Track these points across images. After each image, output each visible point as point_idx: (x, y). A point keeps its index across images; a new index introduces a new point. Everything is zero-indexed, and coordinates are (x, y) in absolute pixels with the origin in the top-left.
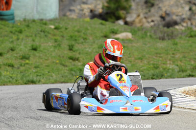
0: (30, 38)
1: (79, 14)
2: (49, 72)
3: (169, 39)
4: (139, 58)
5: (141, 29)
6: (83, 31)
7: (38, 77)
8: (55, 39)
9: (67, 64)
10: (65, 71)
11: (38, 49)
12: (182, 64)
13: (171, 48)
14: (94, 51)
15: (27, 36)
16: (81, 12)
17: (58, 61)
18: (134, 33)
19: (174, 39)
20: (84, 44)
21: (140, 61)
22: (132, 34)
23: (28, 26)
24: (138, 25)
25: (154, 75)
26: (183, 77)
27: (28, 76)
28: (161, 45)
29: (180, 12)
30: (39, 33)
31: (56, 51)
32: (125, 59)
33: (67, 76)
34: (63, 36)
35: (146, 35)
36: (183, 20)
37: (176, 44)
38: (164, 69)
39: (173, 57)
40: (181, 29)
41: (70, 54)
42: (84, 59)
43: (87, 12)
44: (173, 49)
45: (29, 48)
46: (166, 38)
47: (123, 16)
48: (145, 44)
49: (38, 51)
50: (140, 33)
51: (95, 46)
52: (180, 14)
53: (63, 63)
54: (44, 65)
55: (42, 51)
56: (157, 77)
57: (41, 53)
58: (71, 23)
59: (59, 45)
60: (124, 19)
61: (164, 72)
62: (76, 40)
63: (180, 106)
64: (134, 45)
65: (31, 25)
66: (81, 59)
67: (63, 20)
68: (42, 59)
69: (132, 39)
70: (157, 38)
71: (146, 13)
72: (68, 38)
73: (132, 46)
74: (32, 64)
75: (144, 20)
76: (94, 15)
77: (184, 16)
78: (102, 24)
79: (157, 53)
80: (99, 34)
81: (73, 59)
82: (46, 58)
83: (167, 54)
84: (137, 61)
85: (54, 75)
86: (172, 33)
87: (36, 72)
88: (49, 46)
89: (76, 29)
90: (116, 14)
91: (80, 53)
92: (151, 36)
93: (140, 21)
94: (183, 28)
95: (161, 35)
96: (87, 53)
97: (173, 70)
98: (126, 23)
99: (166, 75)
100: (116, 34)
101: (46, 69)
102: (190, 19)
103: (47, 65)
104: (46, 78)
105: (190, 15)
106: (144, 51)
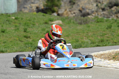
1: (29, 9)
2: (12, 45)
3: (84, 24)
4: (67, 36)
5: (68, 18)
6: (32, 20)
7: (6, 49)
8: (16, 25)
9: (23, 40)
10: (22, 45)
12: (93, 39)
13: (86, 29)
14: (39, 32)
16: (31, 9)
17: (17, 39)
18: (63, 20)
19: (87, 24)
20: (33, 28)
21: (67, 37)
22: (62, 21)
24: (66, 16)
25: (76, 46)
26: (94, 47)
28: (80, 27)
29: (91, 7)
30: (5, 22)
31: (16, 32)
33: (23, 48)
34: (20, 24)
35: (71, 22)
36: (93, 12)
37: (89, 27)
38: (82, 42)
39: (87, 35)
40: (92, 18)
41: (25, 34)
42: (33, 37)
43: (34, 8)
44: (87, 30)
47: (56, 10)
48: (70, 27)
49: (5, 33)
50: (67, 21)
51: (40, 29)
52: (91, 8)
53: (21, 39)
54: (9, 41)
55: (7, 33)
56: (78, 47)
58: (25, 16)
59: (18, 29)
60: (57, 12)
61: (82, 44)
62: (28, 26)
64: (63, 28)
66: (31, 37)
67: (20, 14)
68: (7, 37)
69: (62, 24)
70: (77, 23)
71: (70, 8)
72: (23, 24)
74: (2, 41)
75: (69, 13)
76: (38, 10)
77: (93, 10)
78: (43, 15)
79: (77, 33)
80: (42, 22)
81: (26, 37)
82: (10, 37)
83: (84, 33)
85: (15, 47)
86: (86, 20)
87: (4, 46)
88: (12, 29)
89: (28, 19)
90: (52, 9)
91: (30, 34)
92: (73, 22)
93: (67, 13)
94: (93, 17)
95: (80, 22)
96: (35, 33)
97: (87, 42)
98: (58, 15)
99: (83, 46)
100: (52, 21)
101: (10, 44)
102: (97, 12)
103: (11, 41)
104: (10, 49)
105: (97, 9)
106: (70, 31)
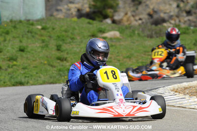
0: (17, 39)
1: (66, 13)
2: (37, 73)
3: (157, 37)
4: (128, 57)
5: (129, 27)
6: (71, 31)
7: (27, 78)
8: (43, 40)
9: (55, 64)
10: (53, 71)
11: (26, 50)
14: (82, 50)
15: (14, 37)
16: (68, 12)
17: (46, 62)
18: (121, 31)
19: (162, 36)
20: (72, 43)
21: (128, 60)
22: (120, 33)
23: (15, 27)
24: (126, 24)
27: (16, 77)
28: (149, 43)
29: (167, 9)
30: (26, 34)
31: (44, 51)
32: (113, 58)
33: (55, 77)
34: (50, 37)
35: (134, 34)
36: (171, 17)
41: (58, 54)
42: (72, 59)
43: (74, 11)
45: (16, 49)
46: (154, 36)
47: (110, 14)
48: (133, 43)
49: (25, 52)
50: (128, 32)
51: (83, 45)
52: (168, 11)
53: (51, 63)
54: (32, 66)
55: (29, 52)
57: (28, 53)
58: (58, 24)
59: (47, 46)
60: (112, 18)
62: (63, 40)
63: (170, 104)
64: (122, 43)
65: (18, 26)
66: (69, 59)
67: (50, 20)
68: (29, 60)
69: (121, 38)
70: (145, 36)
71: (134, 11)
72: (55, 38)
73: (120, 45)
74: (20, 65)
75: (132, 18)
76: (80, 14)
77: (172, 14)
78: (89, 23)
79: (145, 52)
80: (86, 34)
81: (61, 59)
82: (34, 59)
84: (125, 60)
85: (42, 76)
86: (160, 30)
87: (24, 73)
89: (63, 29)
90: (104, 12)
91: (67, 53)
92: (139, 34)
93: (128, 20)
94: (171, 25)
95: (149, 33)
96: (74, 53)
98: (114, 22)
100: (104, 32)
101: (34, 70)
102: (178, 16)
103: (35, 66)
104: (34, 79)
105: (178, 12)
106: (132, 49)
